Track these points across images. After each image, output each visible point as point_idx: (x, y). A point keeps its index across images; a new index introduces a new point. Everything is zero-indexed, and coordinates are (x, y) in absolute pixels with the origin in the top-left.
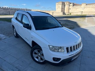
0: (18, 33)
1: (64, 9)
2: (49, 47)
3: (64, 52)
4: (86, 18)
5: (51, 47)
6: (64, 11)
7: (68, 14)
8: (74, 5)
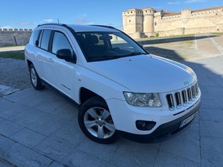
0: (43, 79)
1: (143, 25)
2: (126, 96)
3: (160, 106)
5: (129, 95)
6: (141, 29)
7: (151, 37)
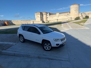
2: (54, 40)
3: (60, 41)
4: (62, 24)
6: (42, 20)
7: (47, 22)
8: (50, 14)
